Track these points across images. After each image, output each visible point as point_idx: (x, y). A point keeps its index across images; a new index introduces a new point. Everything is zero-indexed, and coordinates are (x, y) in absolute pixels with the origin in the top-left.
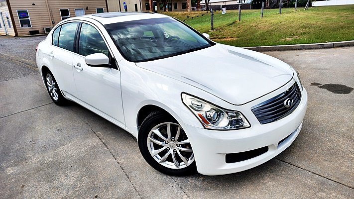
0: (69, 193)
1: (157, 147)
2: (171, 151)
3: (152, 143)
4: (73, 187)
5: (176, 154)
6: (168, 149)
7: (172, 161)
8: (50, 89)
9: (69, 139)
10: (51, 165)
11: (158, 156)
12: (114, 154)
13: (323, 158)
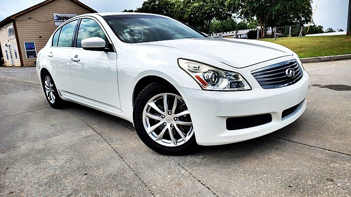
0: (57, 173)
1: (153, 122)
2: (168, 126)
3: (148, 119)
4: (62, 167)
5: (174, 129)
6: (165, 124)
7: (169, 139)
8: (47, 92)
9: (62, 131)
10: (40, 151)
11: (154, 133)
12: (108, 141)
13: (332, 137)
